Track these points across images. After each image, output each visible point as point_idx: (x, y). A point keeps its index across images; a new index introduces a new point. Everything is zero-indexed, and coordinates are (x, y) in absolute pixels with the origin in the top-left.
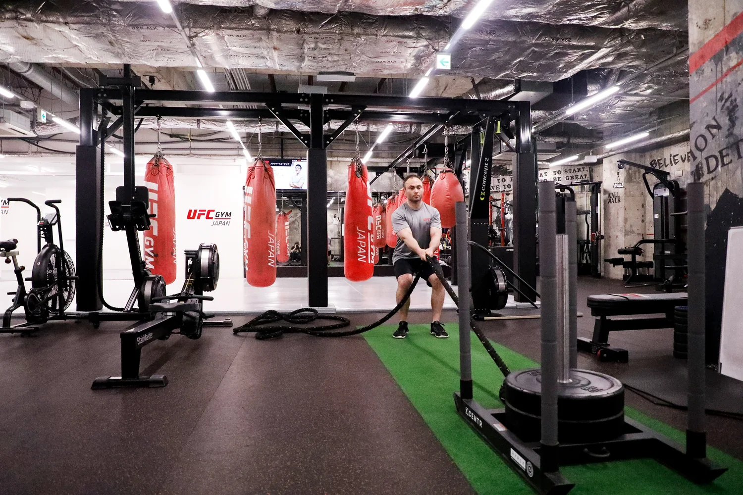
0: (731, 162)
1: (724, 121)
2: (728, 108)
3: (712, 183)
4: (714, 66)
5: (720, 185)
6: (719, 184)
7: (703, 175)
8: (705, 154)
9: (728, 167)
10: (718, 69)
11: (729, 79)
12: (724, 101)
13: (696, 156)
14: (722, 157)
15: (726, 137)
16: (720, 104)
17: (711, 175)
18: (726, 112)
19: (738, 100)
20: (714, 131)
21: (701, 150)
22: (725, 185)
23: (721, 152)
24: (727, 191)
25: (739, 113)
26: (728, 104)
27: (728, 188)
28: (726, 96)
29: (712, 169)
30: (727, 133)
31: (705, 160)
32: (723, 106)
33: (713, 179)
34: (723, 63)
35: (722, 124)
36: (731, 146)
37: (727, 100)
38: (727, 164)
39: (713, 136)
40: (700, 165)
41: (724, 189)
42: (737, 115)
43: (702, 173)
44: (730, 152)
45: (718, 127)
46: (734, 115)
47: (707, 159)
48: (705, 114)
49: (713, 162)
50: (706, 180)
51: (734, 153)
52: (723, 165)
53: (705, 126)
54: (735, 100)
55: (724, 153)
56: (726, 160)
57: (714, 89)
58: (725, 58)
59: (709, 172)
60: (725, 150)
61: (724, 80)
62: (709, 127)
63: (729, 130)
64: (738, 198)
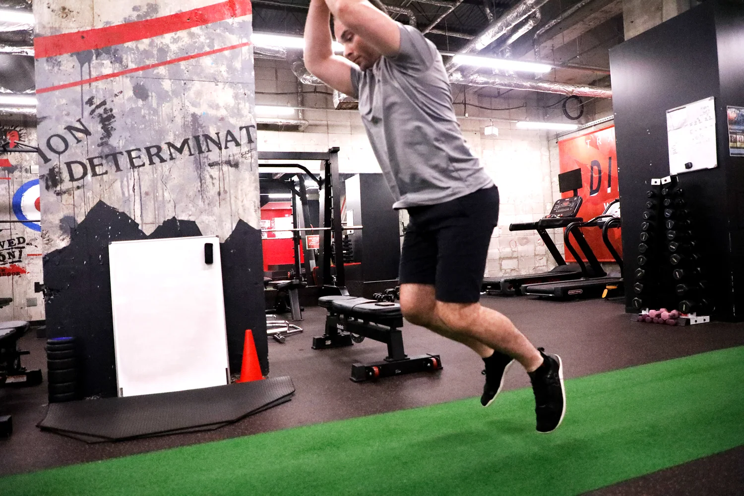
0: (106, 173)
1: (96, 128)
2: (100, 115)
3: (77, 193)
4: (78, 65)
5: (90, 196)
6: (89, 194)
7: (62, 181)
8: (65, 158)
9: (102, 179)
10: (84, 69)
11: (101, 84)
12: (93, 107)
13: (49, 158)
14: (93, 167)
15: (99, 146)
16: (88, 109)
17: (76, 184)
18: (98, 119)
19: (114, 111)
20: (80, 135)
21: (59, 153)
22: (99, 197)
23: (91, 160)
24: (101, 204)
25: (116, 124)
26: (101, 110)
27: (103, 200)
28: (97, 102)
29: (76, 176)
30: (100, 141)
31: (65, 165)
32: (93, 112)
33: (78, 188)
34: (91, 65)
35: (91, 129)
36: (107, 156)
37: (98, 107)
38: (100, 175)
39: (79, 141)
40: (57, 170)
41: (96, 201)
42: (114, 125)
43: (61, 179)
44: (104, 162)
45: (87, 132)
46: (110, 124)
47: (69, 165)
48: (64, 113)
49: (78, 170)
50: (67, 188)
51: (110, 163)
52: (95, 174)
53: (64, 127)
54: (111, 110)
55: (96, 161)
56: (98, 170)
57: (78, 88)
58: (94, 61)
59: (72, 179)
60: (98, 159)
61: (94, 84)
62: (70, 128)
63: (101, 139)
64: (118, 212)
